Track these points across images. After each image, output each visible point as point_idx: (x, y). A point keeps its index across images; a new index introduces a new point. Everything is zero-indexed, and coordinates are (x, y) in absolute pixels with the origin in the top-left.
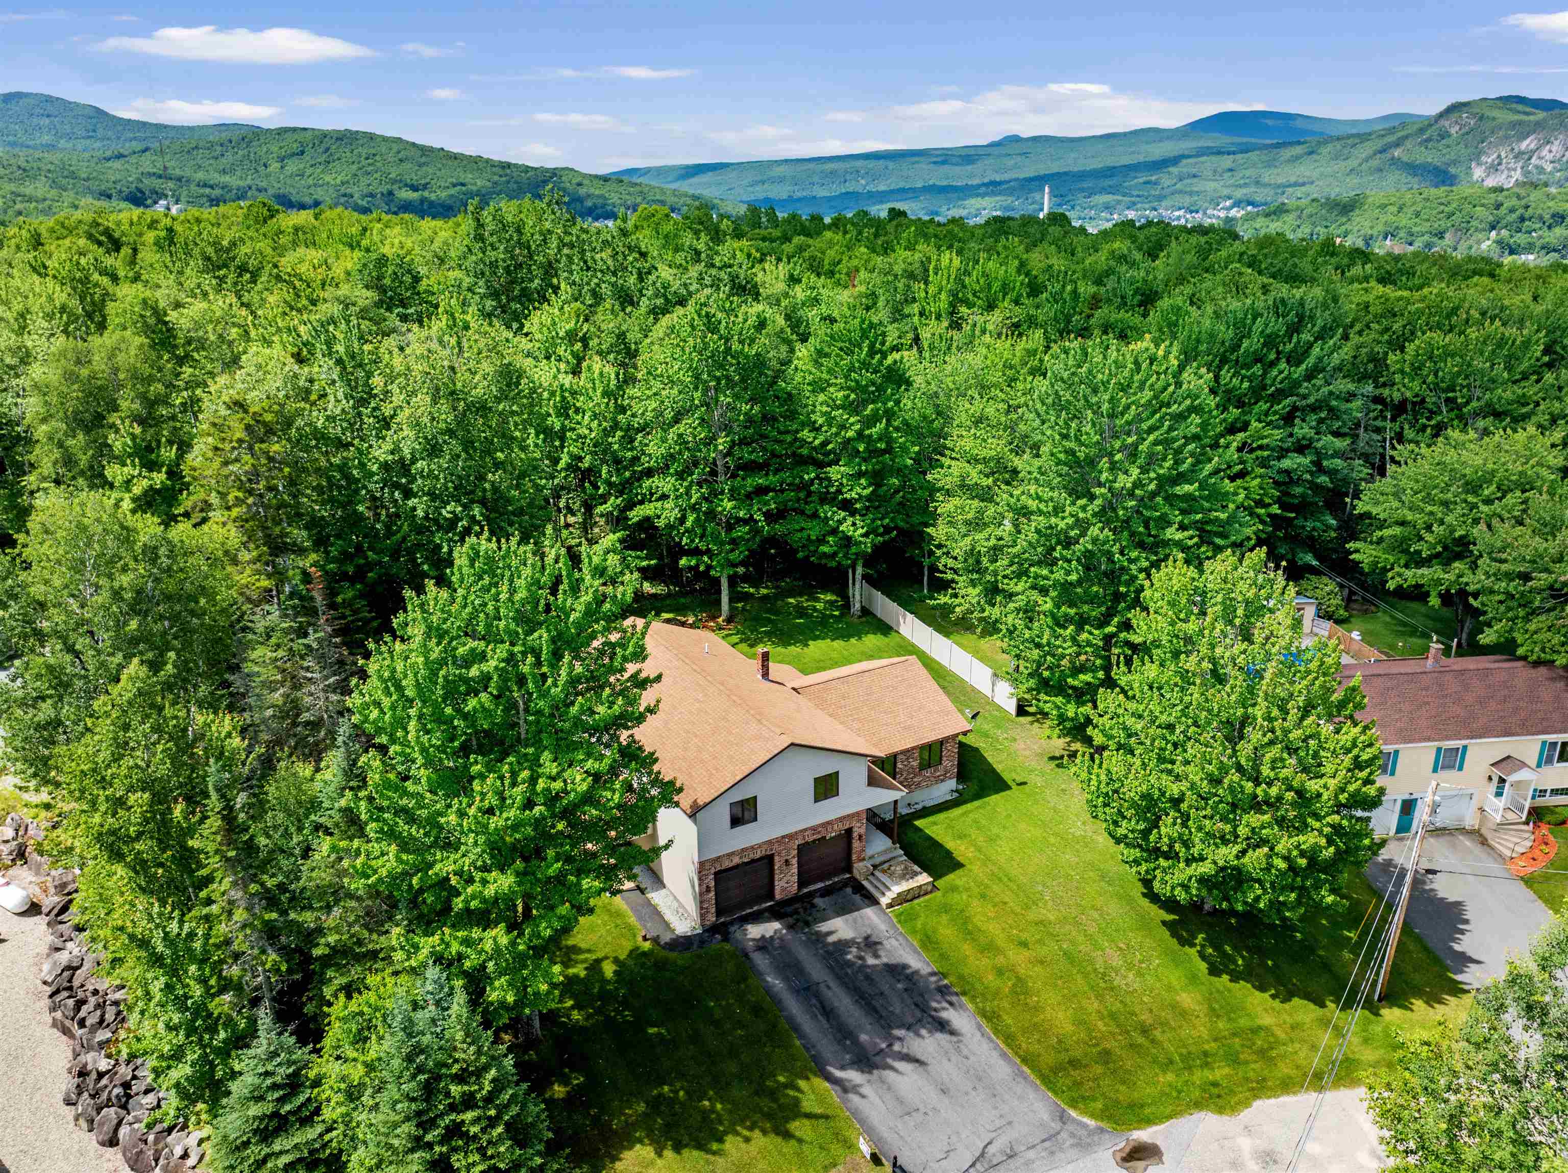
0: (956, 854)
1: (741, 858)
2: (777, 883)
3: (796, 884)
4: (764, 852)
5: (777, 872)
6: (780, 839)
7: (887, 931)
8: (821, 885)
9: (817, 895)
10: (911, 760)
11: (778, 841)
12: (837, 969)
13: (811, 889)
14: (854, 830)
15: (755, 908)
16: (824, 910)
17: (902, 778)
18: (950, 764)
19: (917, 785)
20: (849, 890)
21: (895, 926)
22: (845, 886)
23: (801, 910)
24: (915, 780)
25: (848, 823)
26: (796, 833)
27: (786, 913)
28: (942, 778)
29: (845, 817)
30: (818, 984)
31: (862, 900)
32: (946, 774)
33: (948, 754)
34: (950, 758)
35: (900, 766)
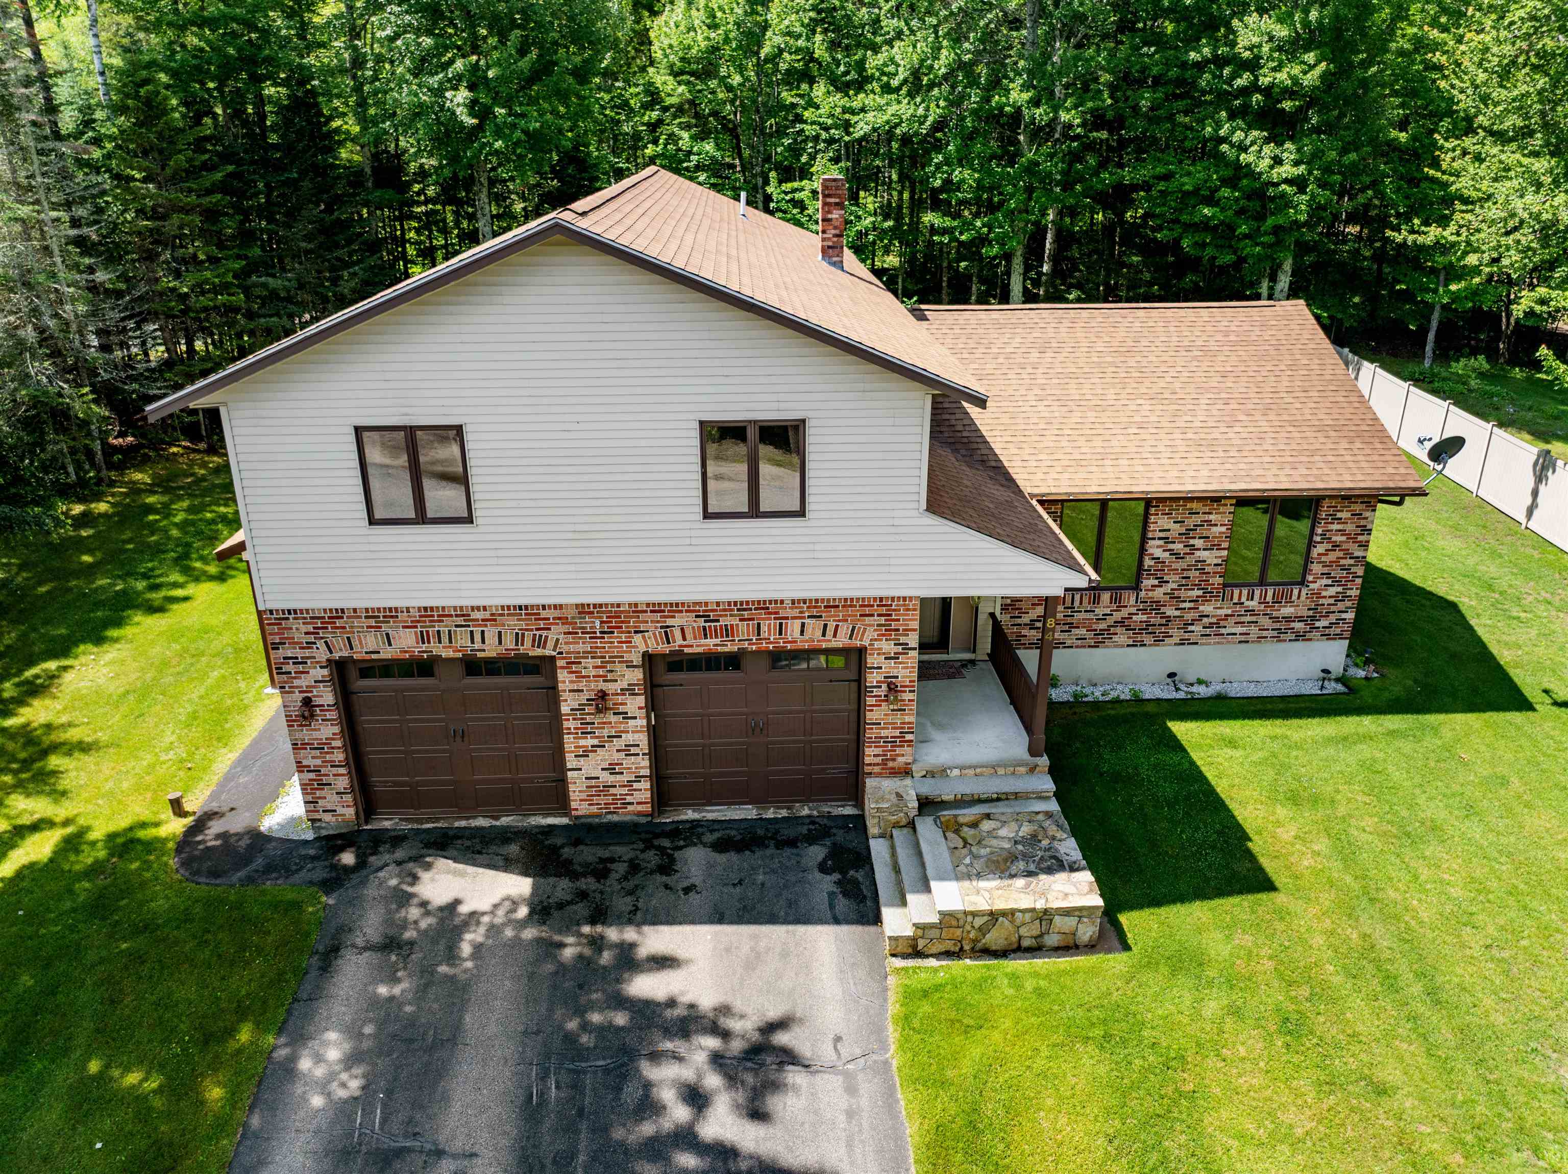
0: (1256, 846)
1: (424, 638)
2: (571, 761)
3: (645, 785)
4: (509, 642)
5: (570, 724)
6: (571, 613)
7: (838, 1039)
8: (748, 812)
9: (709, 838)
10: (1198, 543)
11: (563, 620)
12: (547, 1124)
13: (710, 816)
14: (872, 660)
15: (505, 821)
16: (687, 890)
17: (1159, 593)
18: (1332, 591)
19: (1211, 626)
20: (817, 853)
21: (878, 1030)
22: (811, 839)
23: (621, 868)
24: (1207, 608)
25: (844, 630)
26: (635, 609)
27: (570, 862)
28: (1298, 626)
29: (831, 605)
30: (439, 1153)
31: (831, 895)
32: (1313, 618)
33: (1332, 556)
34: (1337, 573)
35: (1158, 553)
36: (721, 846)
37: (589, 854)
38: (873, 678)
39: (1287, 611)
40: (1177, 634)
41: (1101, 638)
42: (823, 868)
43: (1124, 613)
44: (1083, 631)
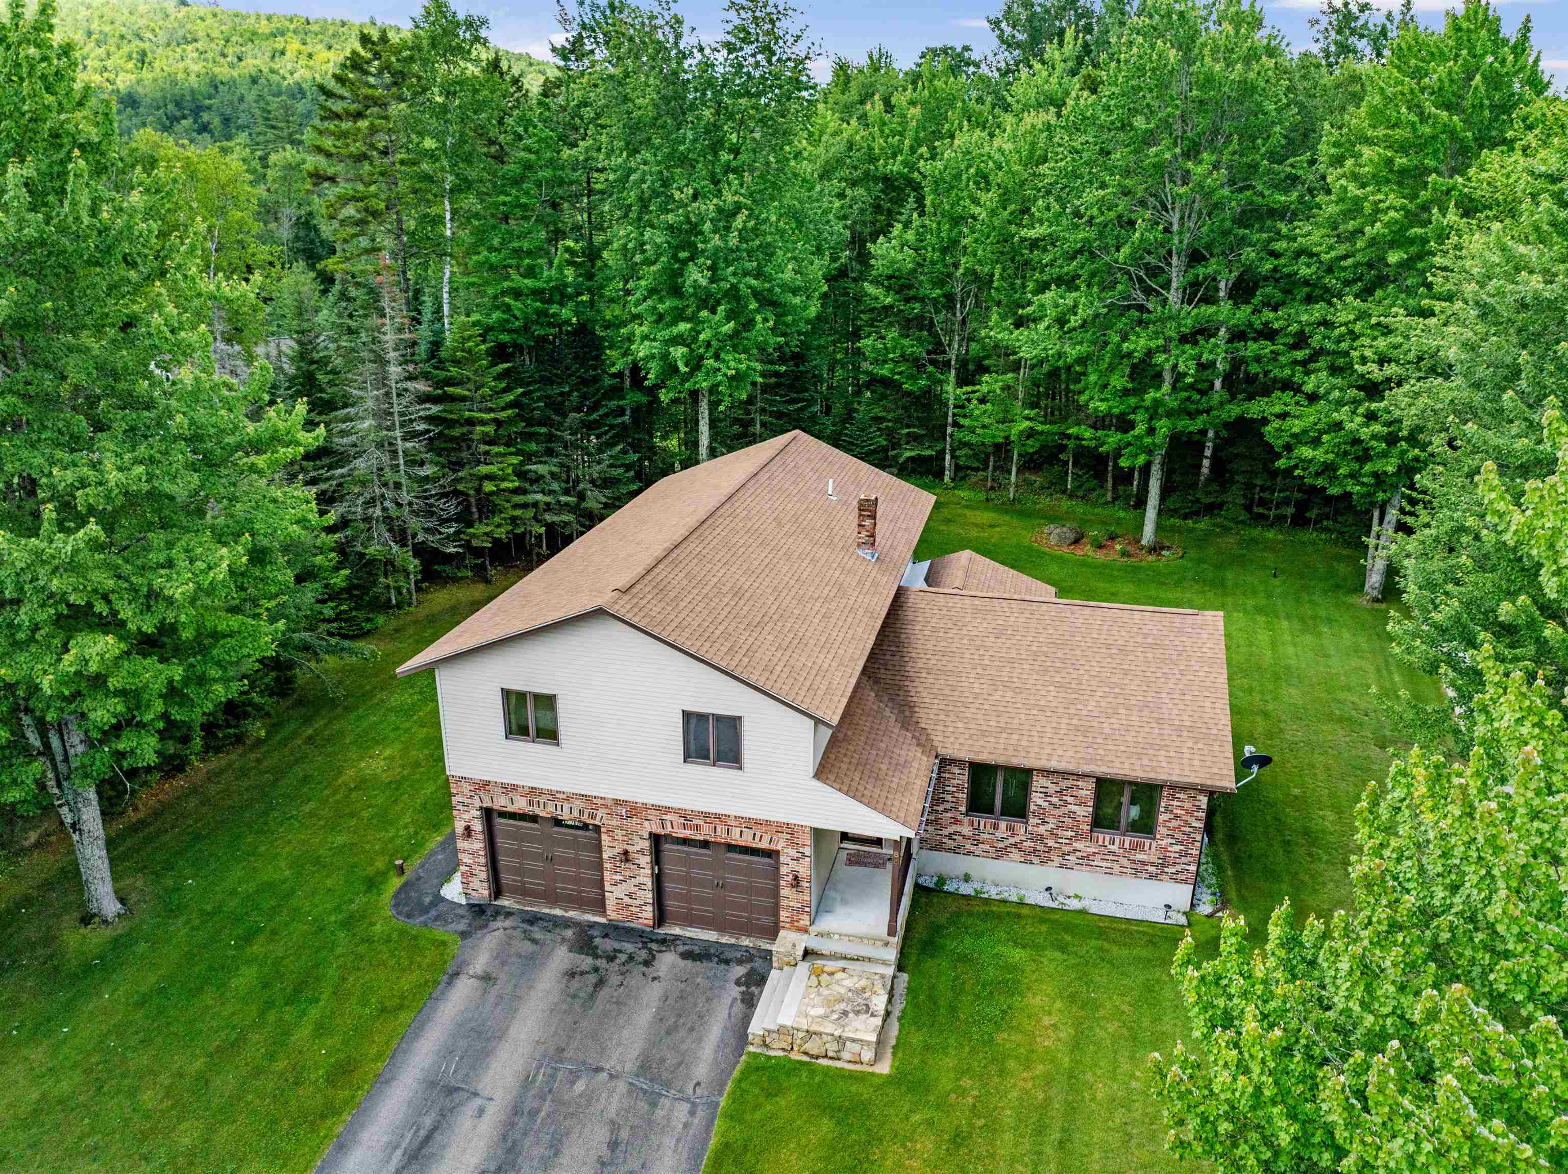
1: (530, 803)
2: (607, 887)
3: (649, 908)
4: (576, 813)
5: (607, 865)
6: (610, 803)
7: (698, 1084)
8: (710, 936)
9: (681, 949)
10: (1070, 799)
11: (606, 806)
12: (534, 1092)
13: (688, 934)
14: (782, 859)
15: (571, 914)
16: (654, 979)
17: (1042, 830)
18: (1178, 848)
19: (1082, 858)
20: (740, 971)
21: (723, 1085)
22: (740, 962)
23: (623, 957)
24: (1078, 845)
25: (766, 838)
26: (645, 807)
27: (596, 948)
28: (1152, 869)
29: (758, 823)
30: (476, 1094)
31: (735, 999)
32: (1163, 865)
33: (1175, 824)
34: (1180, 836)
35: (1040, 802)
36: (686, 956)
37: (606, 945)
38: (784, 870)
39: (1140, 857)
40: (1057, 861)
41: (1001, 853)
42: (738, 983)
43: (1017, 839)
44: (987, 847)
